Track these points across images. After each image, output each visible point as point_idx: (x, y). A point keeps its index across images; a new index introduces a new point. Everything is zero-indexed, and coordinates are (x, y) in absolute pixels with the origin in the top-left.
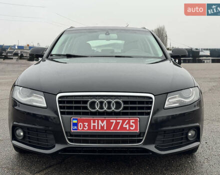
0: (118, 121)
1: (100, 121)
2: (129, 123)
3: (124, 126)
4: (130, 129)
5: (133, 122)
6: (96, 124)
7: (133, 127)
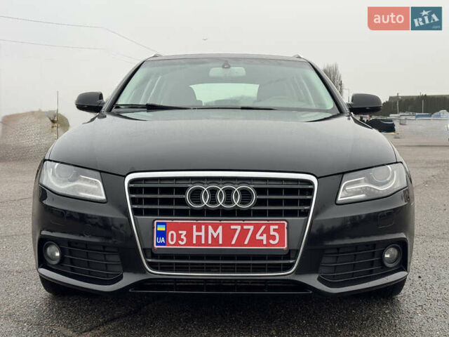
0: (245, 227)
1: (210, 227)
2: (267, 231)
3: (258, 237)
4: (269, 244)
5: (274, 230)
6: (203, 234)
7: (274, 239)
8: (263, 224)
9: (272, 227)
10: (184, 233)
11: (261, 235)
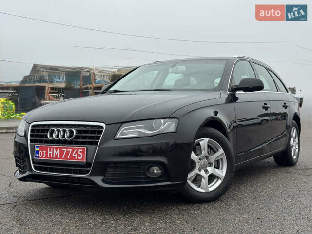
0: (68, 150)
1: (54, 149)
2: (77, 152)
3: (73, 155)
4: (78, 159)
5: (81, 152)
6: (51, 152)
7: (80, 157)
8: (76, 148)
9: (80, 150)
10: (45, 151)
11: (75, 154)
